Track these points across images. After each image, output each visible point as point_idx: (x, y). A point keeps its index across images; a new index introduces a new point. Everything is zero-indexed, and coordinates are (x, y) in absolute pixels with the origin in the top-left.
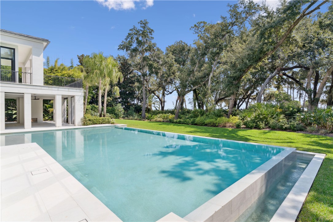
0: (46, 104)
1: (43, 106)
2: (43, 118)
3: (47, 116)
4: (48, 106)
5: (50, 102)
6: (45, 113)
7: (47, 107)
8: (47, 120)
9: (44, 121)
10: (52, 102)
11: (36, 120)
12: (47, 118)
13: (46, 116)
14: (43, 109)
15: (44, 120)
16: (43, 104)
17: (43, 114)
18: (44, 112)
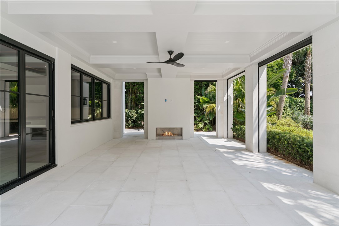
0: (198, 95)
1: (195, 99)
2: (195, 124)
3: (201, 121)
4: (202, 99)
5: (206, 89)
6: (198, 113)
7: (201, 101)
8: (201, 129)
9: (196, 133)
10: (211, 88)
11: (179, 131)
12: (201, 125)
13: (198, 121)
14: (195, 106)
15: (197, 130)
16: (195, 96)
17: (195, 117)
18: (196, 111)
